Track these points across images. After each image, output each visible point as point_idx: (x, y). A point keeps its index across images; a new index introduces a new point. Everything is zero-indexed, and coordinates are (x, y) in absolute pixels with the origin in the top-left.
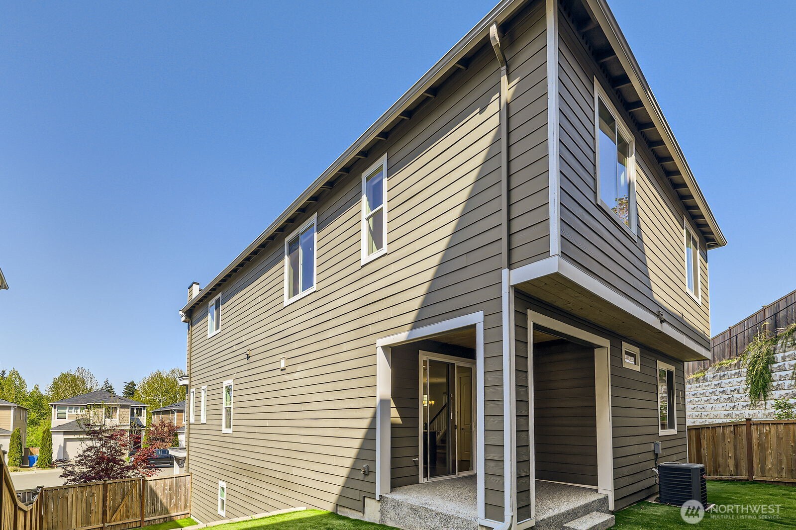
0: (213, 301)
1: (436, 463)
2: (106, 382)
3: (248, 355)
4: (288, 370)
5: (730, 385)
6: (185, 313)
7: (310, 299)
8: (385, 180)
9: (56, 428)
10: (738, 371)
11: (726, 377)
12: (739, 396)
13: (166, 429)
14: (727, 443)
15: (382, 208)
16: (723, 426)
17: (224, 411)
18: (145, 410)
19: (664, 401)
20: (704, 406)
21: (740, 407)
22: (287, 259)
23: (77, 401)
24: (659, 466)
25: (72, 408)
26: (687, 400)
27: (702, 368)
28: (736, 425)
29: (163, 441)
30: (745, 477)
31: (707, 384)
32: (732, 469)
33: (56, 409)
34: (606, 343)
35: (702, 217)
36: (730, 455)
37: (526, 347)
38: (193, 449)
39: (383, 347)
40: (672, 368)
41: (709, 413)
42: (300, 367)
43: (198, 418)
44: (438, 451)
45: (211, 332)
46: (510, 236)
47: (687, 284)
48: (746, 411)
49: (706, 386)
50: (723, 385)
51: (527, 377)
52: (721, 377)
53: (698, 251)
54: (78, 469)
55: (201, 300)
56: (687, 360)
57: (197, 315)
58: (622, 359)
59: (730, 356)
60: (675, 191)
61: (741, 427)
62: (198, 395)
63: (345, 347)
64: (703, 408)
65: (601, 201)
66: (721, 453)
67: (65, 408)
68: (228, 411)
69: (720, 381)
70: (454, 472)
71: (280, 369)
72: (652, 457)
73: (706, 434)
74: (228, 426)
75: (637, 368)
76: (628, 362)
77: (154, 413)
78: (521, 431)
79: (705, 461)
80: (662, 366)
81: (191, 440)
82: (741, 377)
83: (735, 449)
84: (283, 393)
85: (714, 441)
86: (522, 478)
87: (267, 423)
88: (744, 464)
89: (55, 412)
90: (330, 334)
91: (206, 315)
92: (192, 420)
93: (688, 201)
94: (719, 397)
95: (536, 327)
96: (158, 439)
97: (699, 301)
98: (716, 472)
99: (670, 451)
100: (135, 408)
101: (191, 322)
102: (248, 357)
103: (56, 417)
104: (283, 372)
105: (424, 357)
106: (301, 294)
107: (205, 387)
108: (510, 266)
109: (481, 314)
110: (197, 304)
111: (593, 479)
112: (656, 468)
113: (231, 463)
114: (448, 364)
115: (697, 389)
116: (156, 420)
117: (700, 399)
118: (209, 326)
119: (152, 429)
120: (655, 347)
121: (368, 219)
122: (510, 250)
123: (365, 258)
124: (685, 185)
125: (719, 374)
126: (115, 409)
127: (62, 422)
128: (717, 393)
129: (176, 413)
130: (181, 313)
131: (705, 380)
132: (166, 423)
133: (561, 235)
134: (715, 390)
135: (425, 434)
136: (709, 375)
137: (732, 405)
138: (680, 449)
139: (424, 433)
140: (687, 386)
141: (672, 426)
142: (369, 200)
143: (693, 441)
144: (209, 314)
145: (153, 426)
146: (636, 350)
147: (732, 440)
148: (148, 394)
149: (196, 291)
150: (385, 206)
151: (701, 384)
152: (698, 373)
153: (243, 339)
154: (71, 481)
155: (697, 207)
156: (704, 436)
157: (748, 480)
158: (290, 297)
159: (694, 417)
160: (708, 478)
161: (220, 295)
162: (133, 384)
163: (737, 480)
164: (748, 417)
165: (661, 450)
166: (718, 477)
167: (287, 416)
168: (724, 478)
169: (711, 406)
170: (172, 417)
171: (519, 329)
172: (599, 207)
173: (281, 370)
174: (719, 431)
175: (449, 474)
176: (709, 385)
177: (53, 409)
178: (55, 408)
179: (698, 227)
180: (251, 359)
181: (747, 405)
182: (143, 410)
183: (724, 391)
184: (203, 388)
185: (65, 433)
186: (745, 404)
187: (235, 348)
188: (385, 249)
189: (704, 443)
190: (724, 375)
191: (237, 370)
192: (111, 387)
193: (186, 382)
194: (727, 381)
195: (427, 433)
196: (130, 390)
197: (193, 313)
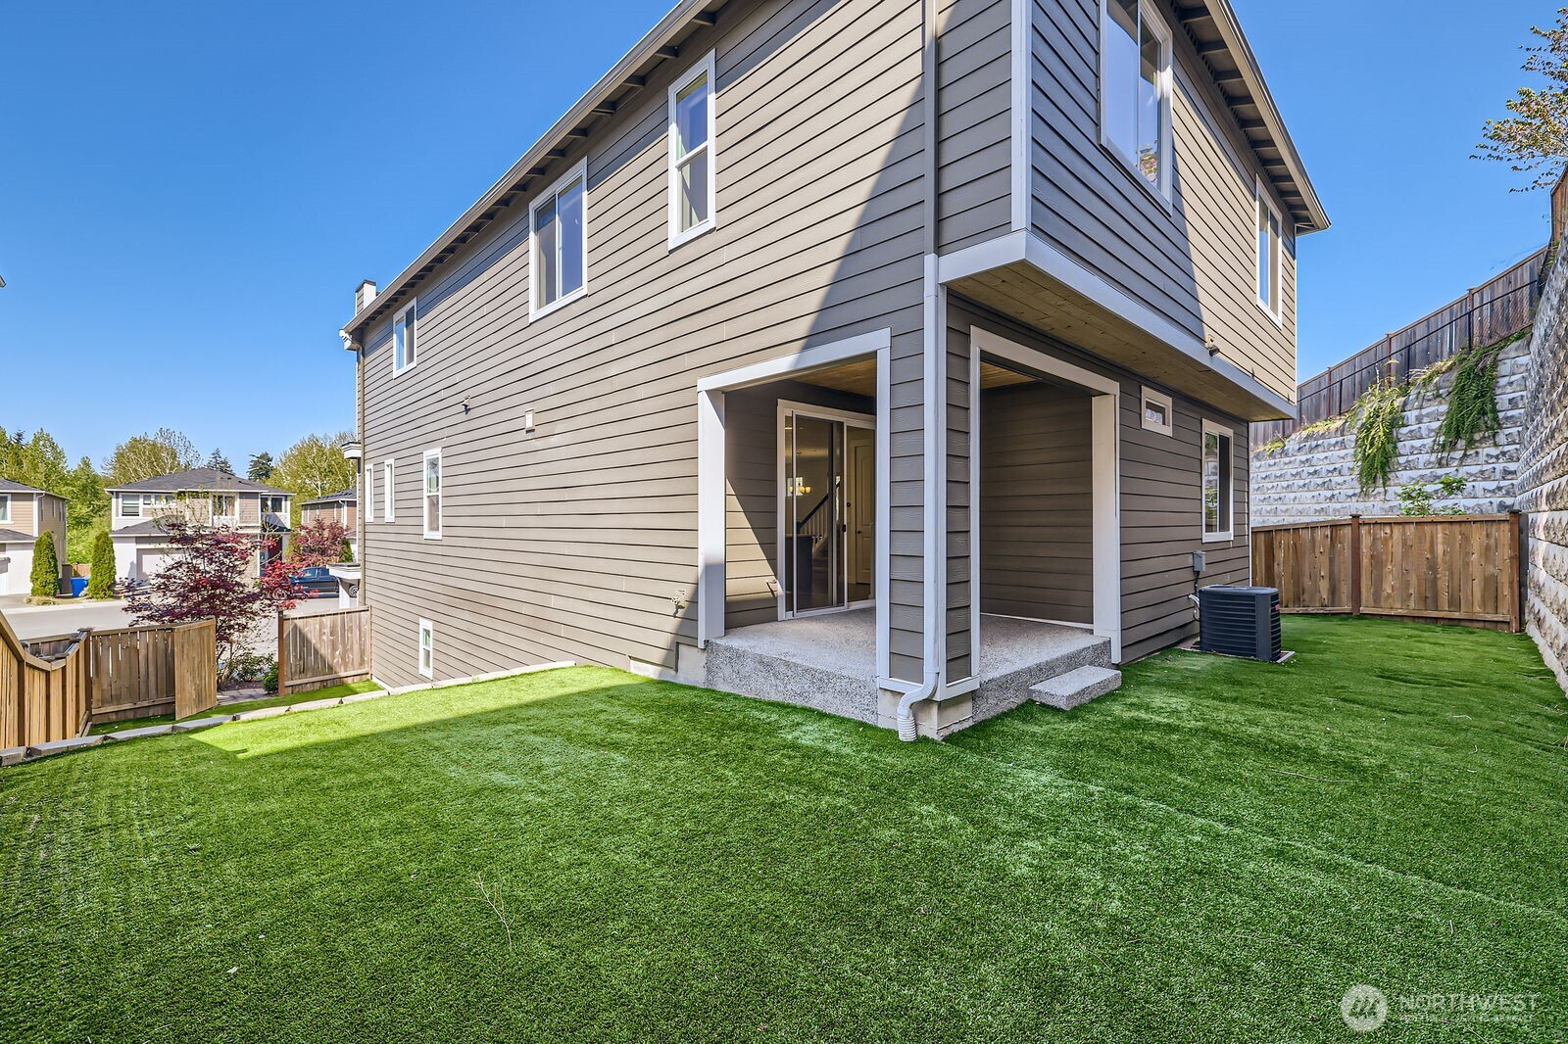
0: (401, 314)
1: (810, 588)
2: (216, 455)
3: (466, 406)
4: (539, 431)
5: (1326, 462)
6: (350, 334)
7: (576, 309)
8: (711, 98)
9: (120, 531)
10: (1340, 439)
11: (1320, 449)
12: (1340, 479)
13: (326, 534)
14: (1318, 554)
15: (706, 149)
16: (1313, 527)
17: (426, 503)
18: (289, 503)
19: (1211, 488)
20: (1282, 495)
21: (1342, 498)
22: (533, 239)
23: (159, 485)
24: (1200, 591)
25: (149, 498)
26: (1253, 486)
27: (1280, 436)
28: (1335, 526)
29: (323, 552)
30: (1347, 608)
31: (1287, 460)
32: (1325, 596)
33: (120, 500)
34: (1113, 387)
35: (1289, 178)
36: (1322, 574)
37: (967, 391)
38: (373, 566)
39: (710, 393)
40: (1229, 432)
41: (1290, 507)
42: (560, 427)
43: (379, 513)
44: (814, 568)
45: (400, 366)
46: (939, 195)
47: (1258, 291)
48: (1351, 504)
49: (1286, 464)
50: (1314, 462)
51: (968, 442)
52: (1311, 449)
53: (1280, 240)
54: (156, 599)
55: (379, 312)
56: (1255, 419)
57: (373, 337)
58: (1140, 414)
59: (1329, 414)
60: (1241, 132)
61: (1342, 527)
62: (378, 475)
63: (641, 392)
64: (1280, 498)
65: (1108, 140)
66: (1307, 573)
67: (138, 498)
68: (434, 503)
69: (1310, 456)
70: (840, 602)
71: (524, 431)
72: (1188, 575)
73: (1284, 540)
74: (434, 527)
75: (1168, 431)
76: (1151, 422)
77: (305, 507)
78: (955, 533)
79: (1280, 583)
80: (1211, 427)
81: (368, 551)
82: (1345, 448)
83: (1331, 560)
84: (532, 471)
85: (1297, 550)
86: (956, 610)
87: (503, 522)
88: (1345, 589)
89: (117, 504)
90: (614, 369)
91: (388, 337)
92: (369, 517)
93: (1266, 150)
94: (1307, 481)
95: (986, 357)
96: (314, 551)
97: (1279, 320)
98: (1297, 600)
99: (1221, 568)
100: (270, 498)
101: (363, 349)
102: (467, 410)
103: (120, 512)
104: (530, 436)
105: (786, 409)
106: (561, 301)
107: (391, 461)
108: (939, 249)
109: (886, 333)
110: (372, 318)
111: (1083, 613)
112: (1195, 594)
113: (440, 589)
114: (831, 423)
115: (1271, 469)
116: (308, 518)
117: (1275, 484)
118: (395, 357)
119: (303, 533)
120: (1198, 396)
121: (680, 168)
122: (939, 221)
123: (675, 236)
124: (1260, 122)
125: (1308, 444)
126: (230, 499)
127: (132, 521)
128: (1304, 475)
129: (346, 507)
130: (342, 333)
131: (1284, 453)
132: (327, 523)
133: (1033, 196)
134: (1300, 470)
135: (789, 540)
136: (1291, 445)
137: (1329, 494)
138: (1238, 564)
139: (787, 538)
140: (1254, 464)
141: (1224, 527)
142: (682, 132)
143: (1260, 553)
144: (395, 336)
145: (303, 528)
146: (1166, 401)
147: (1327, 550)
148: (295, 475)
149: (369, 295)
150: (711, 144)
151: (1277, 460)
152: (1273, 443)
153: (457, 378)
154: (144, 618)
155: (1281, 162)
156: (1280, 543)
157: (1351, 614)
158: (540, 306)
159: (1263, 512)
160: (1283, 610)
161: (414, 302)
162: (266, 458)
163: (1333, 614)
164: (1354, 513)
165: (1204, 564)
166: (1301, 610)
167: (539, 509)
168: (1310, 610)
169: (1292, 495)
170: (339, 514)
171: (954, 360)
172: (1105, 151)
173: (527, 432)
174: (1306, 535)
175: (832, 605)
176: (1290, 462)
177: (114, 500)
178: (117, 497)
179: (1281, 196)
180: (473, 414)
181: (1354, 495)
182: (283, 502)
183: (1316, 471)
184: (387, 462)
185: (139, 540)
186: (1351, 492)
187: (443, 394)
188: (712, 221)
189: (1280, 555)
190: (1317, 446)
191: (447, 432)
192: (225, 463)
193: (358, 453)
194: (1322, 456)
195: (792, 538)
196: (262, 468)
197: (366, 333)
